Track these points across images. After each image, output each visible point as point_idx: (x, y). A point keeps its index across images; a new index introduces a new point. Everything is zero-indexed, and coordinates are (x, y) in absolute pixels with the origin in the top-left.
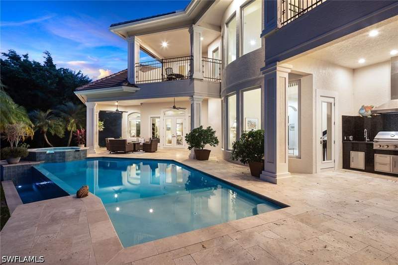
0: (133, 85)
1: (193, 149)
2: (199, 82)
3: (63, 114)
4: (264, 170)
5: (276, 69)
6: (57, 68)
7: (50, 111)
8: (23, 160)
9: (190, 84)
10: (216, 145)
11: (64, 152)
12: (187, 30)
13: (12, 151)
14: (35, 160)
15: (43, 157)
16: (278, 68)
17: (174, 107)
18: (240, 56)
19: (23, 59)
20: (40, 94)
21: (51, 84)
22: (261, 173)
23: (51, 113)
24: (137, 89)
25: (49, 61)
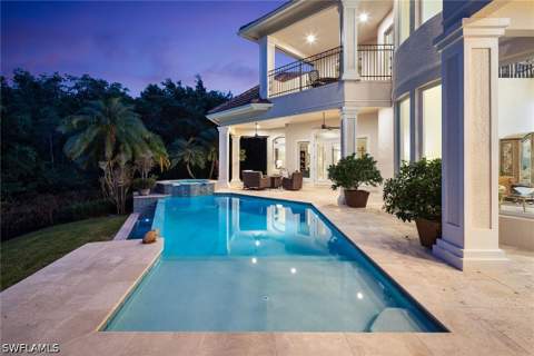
0: (266, 101)
1: (339, 189)
2: (352, 85)
3: (204, 142)
4: (440, 237)
5: (461, 32)
6: (208, 91)
7: (192, 139)
8: (153, 192)
9: (339, 89)
10: (378, 184)
11: (189, 186)
12: (336, 8)
13: (141, 182)
14: (163, 193)
15: (170, 189)
16: (466, 31)
17: (324, 127)
18: (416, 27)
19: (177, 85)
20: (189, 121)
21: (199, 109)
22: (435, 243)
23: (193, 142)
24: (271, 105)
25: (200, 84)
